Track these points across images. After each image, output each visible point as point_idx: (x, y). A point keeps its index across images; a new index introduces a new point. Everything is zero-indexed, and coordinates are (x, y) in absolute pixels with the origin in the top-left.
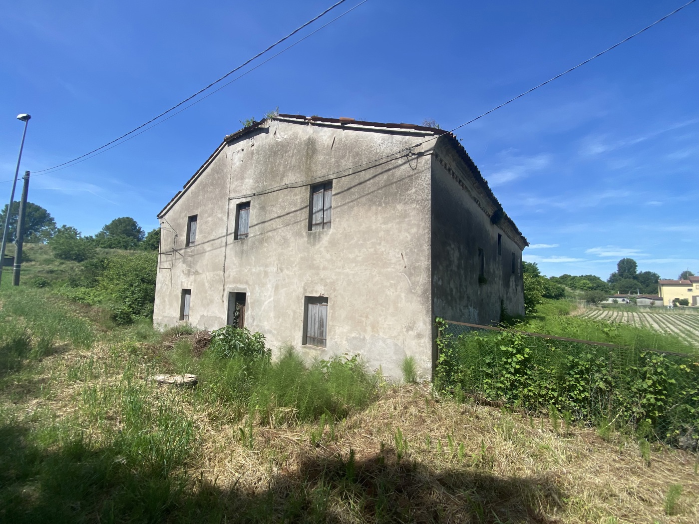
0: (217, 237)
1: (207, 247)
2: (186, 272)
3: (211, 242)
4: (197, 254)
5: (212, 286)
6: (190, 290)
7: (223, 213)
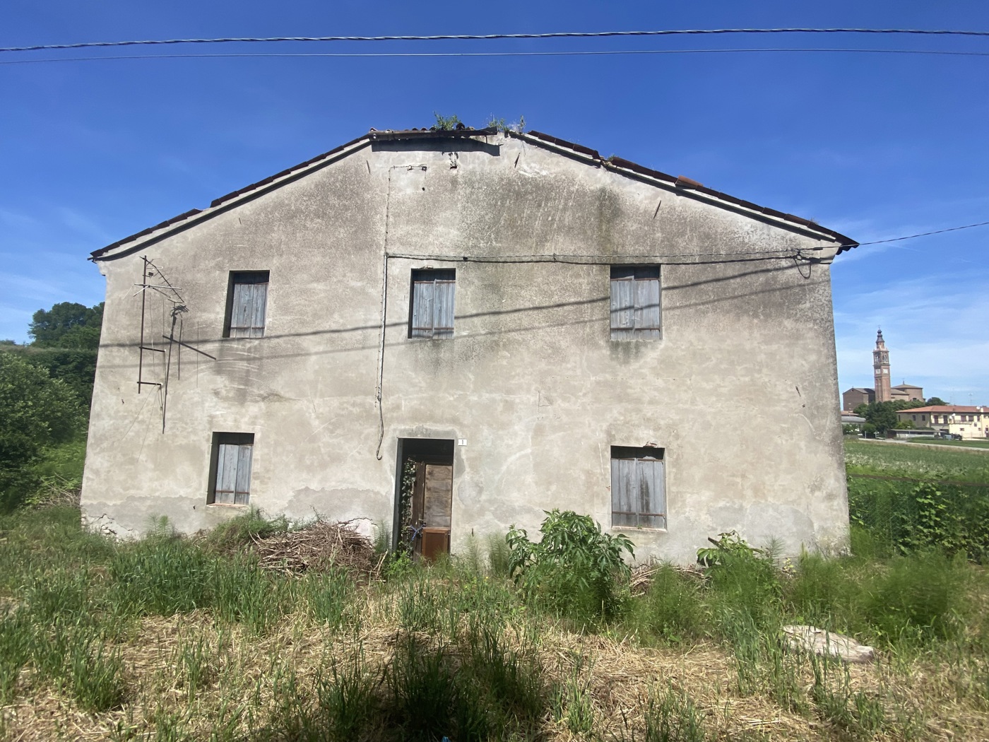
0: (350, 327)
1: (311, 344)
2: (231, 395)
3: (328, 335)
4: (270, 358)
5: (336, 426)
6: (252, 435)
7: (364, 277)
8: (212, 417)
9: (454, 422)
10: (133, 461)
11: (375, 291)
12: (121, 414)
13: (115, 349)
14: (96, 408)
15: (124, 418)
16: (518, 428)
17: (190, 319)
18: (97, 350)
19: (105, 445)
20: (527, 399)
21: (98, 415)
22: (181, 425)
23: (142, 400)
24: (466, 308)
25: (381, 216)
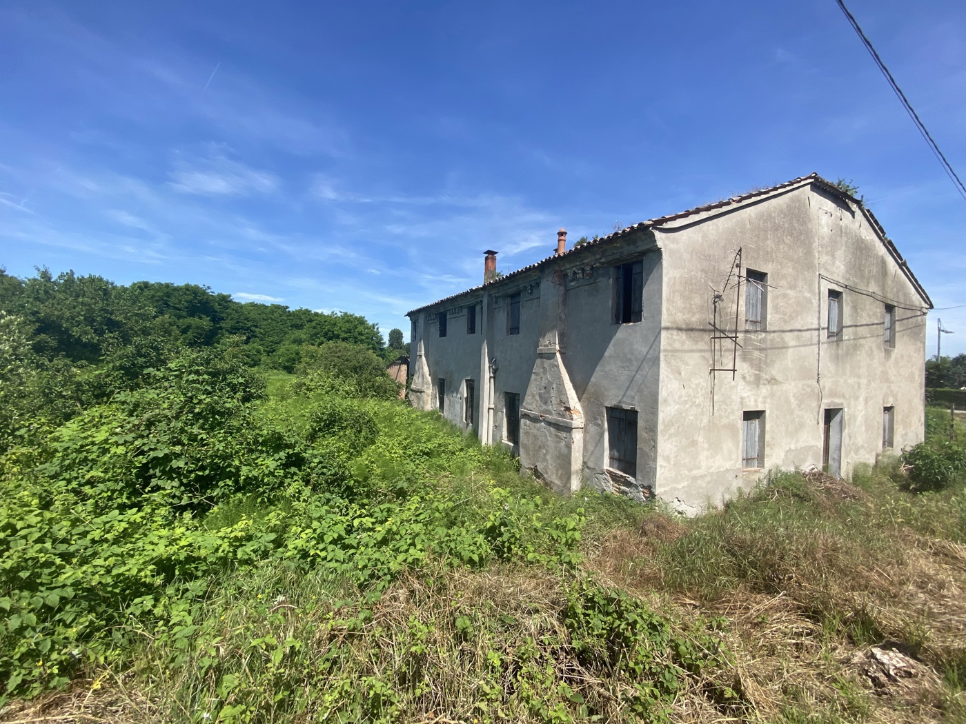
0: (805, 328)
1: (789, 339)
2: (752, 379)
3: (796, 333)
4: (770, 349)
5: (801, 402)
6: (763, 412)
7: (811, 290)
8: (742, 398)
9: (843, 396)
10: (694, 443)
11: (815, 302)
12: (683, 399)
13: (675, 332)
14: (663, 394)
15: (685, 402)
16: (861, 399)
17: (725, 308)
18: (660, 332)
19: (672, 430)
20: (864, 381)
21: (665, 401)
22: (724, 407)
23: (698, 385)
24: (847, 321)
25: (815, 244)
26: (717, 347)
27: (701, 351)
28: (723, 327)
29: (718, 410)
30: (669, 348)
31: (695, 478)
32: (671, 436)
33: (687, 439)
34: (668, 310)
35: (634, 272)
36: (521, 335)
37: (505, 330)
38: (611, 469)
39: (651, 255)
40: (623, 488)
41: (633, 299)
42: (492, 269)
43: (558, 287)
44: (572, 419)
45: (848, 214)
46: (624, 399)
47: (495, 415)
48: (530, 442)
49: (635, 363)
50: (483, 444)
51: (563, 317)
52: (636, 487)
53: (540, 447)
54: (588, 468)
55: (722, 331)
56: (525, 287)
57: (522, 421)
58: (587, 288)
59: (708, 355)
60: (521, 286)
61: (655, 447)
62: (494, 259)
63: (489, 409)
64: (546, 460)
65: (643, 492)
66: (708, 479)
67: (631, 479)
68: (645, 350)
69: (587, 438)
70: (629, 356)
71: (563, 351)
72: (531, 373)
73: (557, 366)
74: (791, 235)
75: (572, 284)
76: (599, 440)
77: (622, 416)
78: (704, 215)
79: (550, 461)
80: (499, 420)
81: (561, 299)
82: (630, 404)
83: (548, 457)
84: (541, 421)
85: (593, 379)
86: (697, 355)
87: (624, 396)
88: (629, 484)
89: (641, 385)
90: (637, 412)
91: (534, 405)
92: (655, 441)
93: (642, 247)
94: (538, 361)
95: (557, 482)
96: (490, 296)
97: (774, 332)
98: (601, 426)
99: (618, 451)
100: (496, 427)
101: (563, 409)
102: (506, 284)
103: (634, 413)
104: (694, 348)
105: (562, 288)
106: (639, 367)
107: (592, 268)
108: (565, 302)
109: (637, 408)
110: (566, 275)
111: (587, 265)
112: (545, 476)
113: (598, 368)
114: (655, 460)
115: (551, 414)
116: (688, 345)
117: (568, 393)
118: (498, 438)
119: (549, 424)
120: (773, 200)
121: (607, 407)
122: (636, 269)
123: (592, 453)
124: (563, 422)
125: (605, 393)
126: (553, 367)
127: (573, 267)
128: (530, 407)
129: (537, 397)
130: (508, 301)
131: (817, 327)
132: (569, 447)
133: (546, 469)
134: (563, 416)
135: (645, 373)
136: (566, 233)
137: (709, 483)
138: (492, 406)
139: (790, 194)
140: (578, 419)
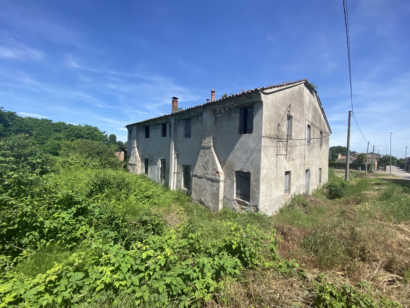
0: (302, 139)
1: (298, 143)
2: (288, 159)
4: (293, 146)
5: (300, 167)
6: (290, 171)
7: (303, 125)
8: (285, 166)
9: (310, 165)
10: (271, 186)
11: (304, 129)
12: (268, 167)
13: (266, 138)
14: (262, 165)
15: (269, 169)
16: (314, 166)
17: (281, 129)
18: (261, 138)
19: (265, 181)
20: (315, 159)
21: (263, 168)
22: (280, 170)
23: (272, 161)
24: (312, 137)
25: (305, 107)
26: (278, 145)
27: (274, 147)
28: (280, 137)
29: (278, 171)
30: (264, 145)
31: (271, 200)
32: (264, 183)
33: (269, 184)
34: (264, 128)
35: (248, 111)
36: (192, 138)
37: (183, 135)
38: (237, 199)
39: (257, 104)
40: (243, 207)
41: (248, 123)
42: (176, 106)
43: (212, 116)
44: (220, 177)
45: (313, 96)
46: (244, 168)
47: (177, 176)
48: (198, 188)
49: (249, 152)
50: (171, 190)
51: (214, 130)
52: (250, 206)
53: (203, 190)
54: (226, 198)
55: (280, 139)
56: (194, 116)
57: (193, 178)
58: (226, 117)
59: (276, 148)
60: (192, 115)
61: (259, 188)
62: (177, 102)
63: (174, 173)
64: (206, 196)
65: (253, 208)
66: (275, 200)
67: (247, 203)
68: (254, 146)
69: (226, 185)
70: (246, 149)
71: (214, 146)
72: (198, 156)
73: (212, 153)
74: (299, 102)
75: (219, 115)
76: (232, 186)
77: (243, 175)
78: (276, 89)
79: (208, 196)
80: (179, 178)
81: (214, 122)
82: (247, 170)
83: (207, 195)
84: (203, 178)
85: (229, 159)
86: (273, 148)
87: (244, 166)
88: (246, 205)
89: (252, 161)
90: (250, 173)
91: (200, 171)
92: (259, 186)
93: (254, 100)
94: (202, 150)
95: (211, 206)
96: (175, 119)
97: (294, 140)
98: (232, 180)
99: (240, 190)
100: (178, 181)
101: (215, 172)
102: (185, 114)
103: (249, 173)
104: (272, 145)
105: (214, 117)
106: (251, 154)
107: (229, 108)
108: (215, 123)
109: (250, 172)
110: (216, 111)
111: (227, 107)
112: (206, 203)
113: (231, 154)
114: (259, 194)
115: (209, 174)
116: (270, 144)
117: (217, 165)
118: (179, 187)
119: (208, 179)
120: (295, 87)
121: (235, 171)
122: (250, 110)
123: (228, 192)
124: (215, 178)
125: (235, 165)
126: (210, 153)
127: (220, 107)
128: (197, 172)
129: (202, 167)
130: (185, 122)
131: (304, 138)
132: (218, 190)
133: (206, 200)
134: (215, 176)
135: (254, 156)
136: (215, 92)
137: (275, 201)
138: (176, 171)
139: (299, 86)
140: (222, 177)
